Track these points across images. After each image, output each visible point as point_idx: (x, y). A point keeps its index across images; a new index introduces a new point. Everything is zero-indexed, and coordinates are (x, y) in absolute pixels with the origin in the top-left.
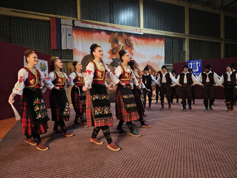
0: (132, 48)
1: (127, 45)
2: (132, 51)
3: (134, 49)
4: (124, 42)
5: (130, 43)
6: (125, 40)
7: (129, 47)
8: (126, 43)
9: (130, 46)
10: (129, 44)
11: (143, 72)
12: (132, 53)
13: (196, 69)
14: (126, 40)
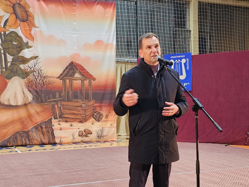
0: (32, 25)
1: (17, 17)
2: (30, 30)
3: (35, 27)
4: (11, 10)
5: (27, 12)
6: (14, 5)
7: (23, 21)
8: (15, 13)
9: (27, 20)
10: (25, 15)
11: (58, 78)
12: (30, 34)
13: (182, 74)
14: (17, 5)
